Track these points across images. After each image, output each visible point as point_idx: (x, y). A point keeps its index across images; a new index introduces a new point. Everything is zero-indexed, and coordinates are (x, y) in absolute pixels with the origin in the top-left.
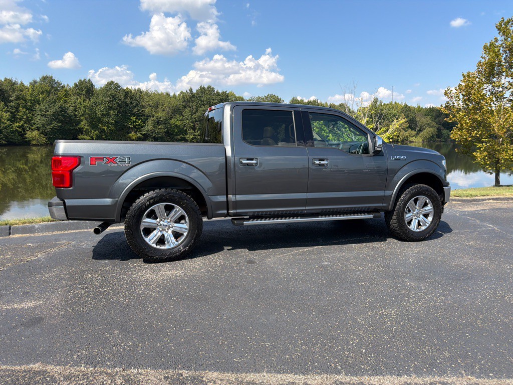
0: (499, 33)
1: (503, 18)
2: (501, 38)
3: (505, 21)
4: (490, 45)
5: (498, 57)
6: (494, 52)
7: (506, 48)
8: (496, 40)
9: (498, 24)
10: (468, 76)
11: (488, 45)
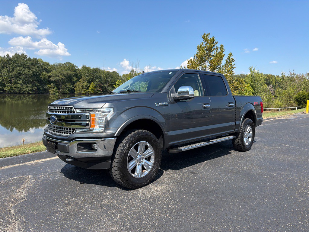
0: (204, 40)
1: (205, 33)
2: (205, 43)
3: (206, 35)
4: (201, 46)
5: (204, 52)
6: (203, 50)
7: (207, 48)
8: (203, 44)
9: (203, 36)
10: (191, 61)
11: (200, 46)
